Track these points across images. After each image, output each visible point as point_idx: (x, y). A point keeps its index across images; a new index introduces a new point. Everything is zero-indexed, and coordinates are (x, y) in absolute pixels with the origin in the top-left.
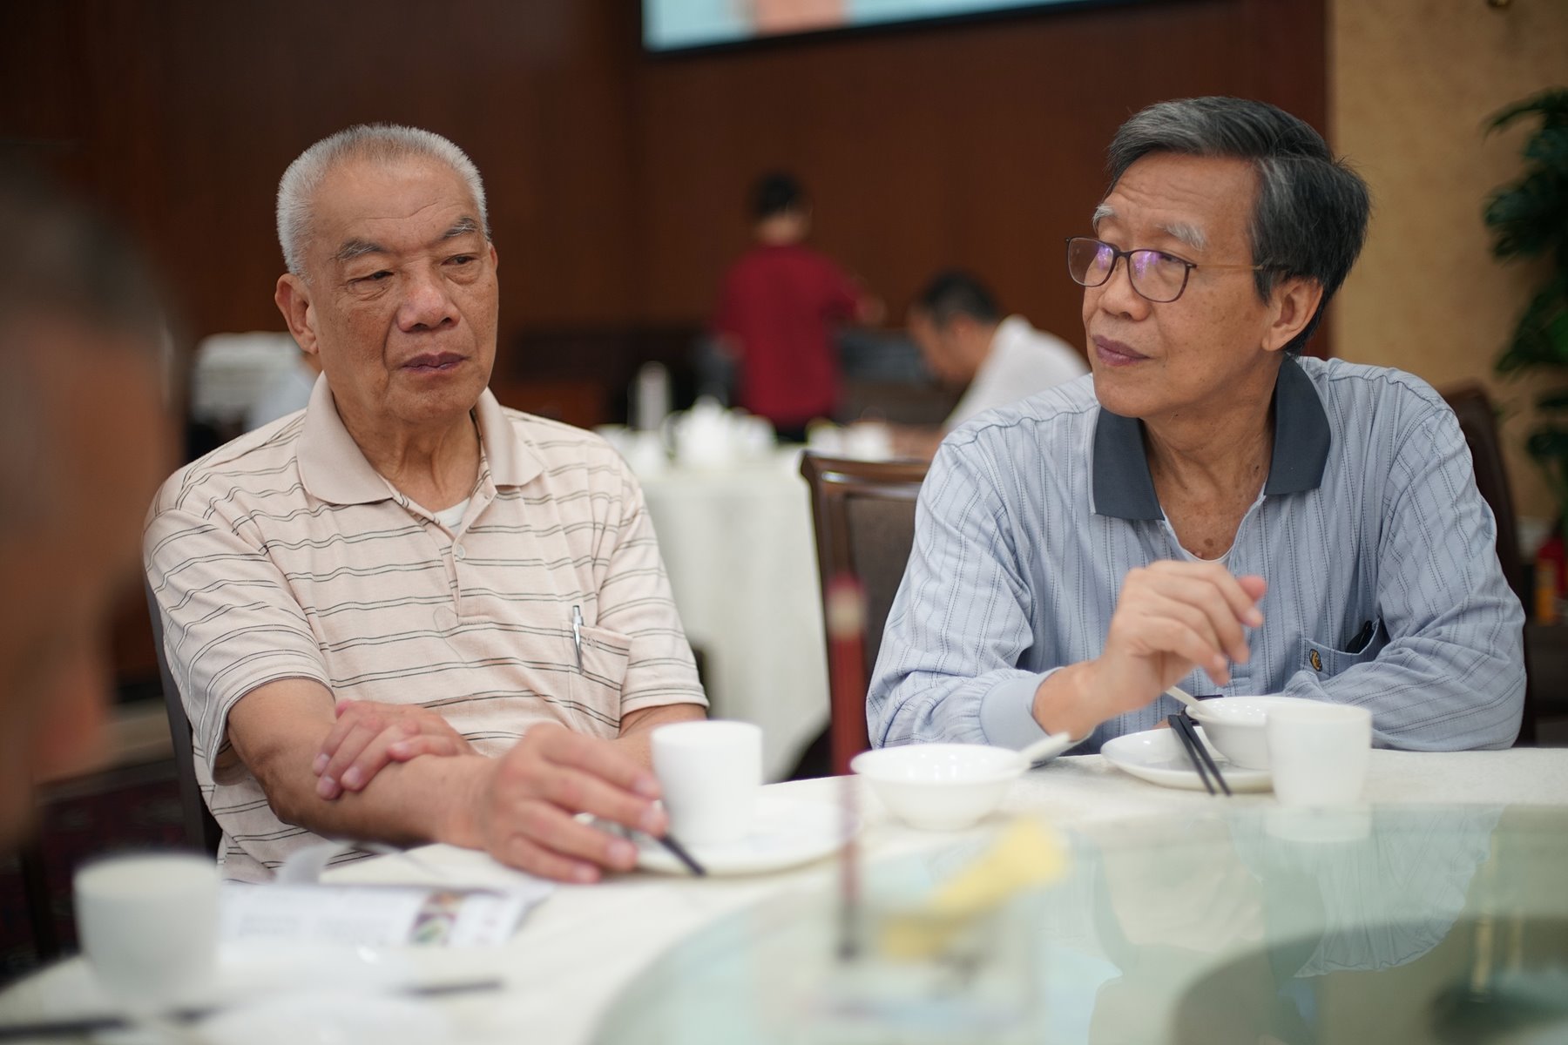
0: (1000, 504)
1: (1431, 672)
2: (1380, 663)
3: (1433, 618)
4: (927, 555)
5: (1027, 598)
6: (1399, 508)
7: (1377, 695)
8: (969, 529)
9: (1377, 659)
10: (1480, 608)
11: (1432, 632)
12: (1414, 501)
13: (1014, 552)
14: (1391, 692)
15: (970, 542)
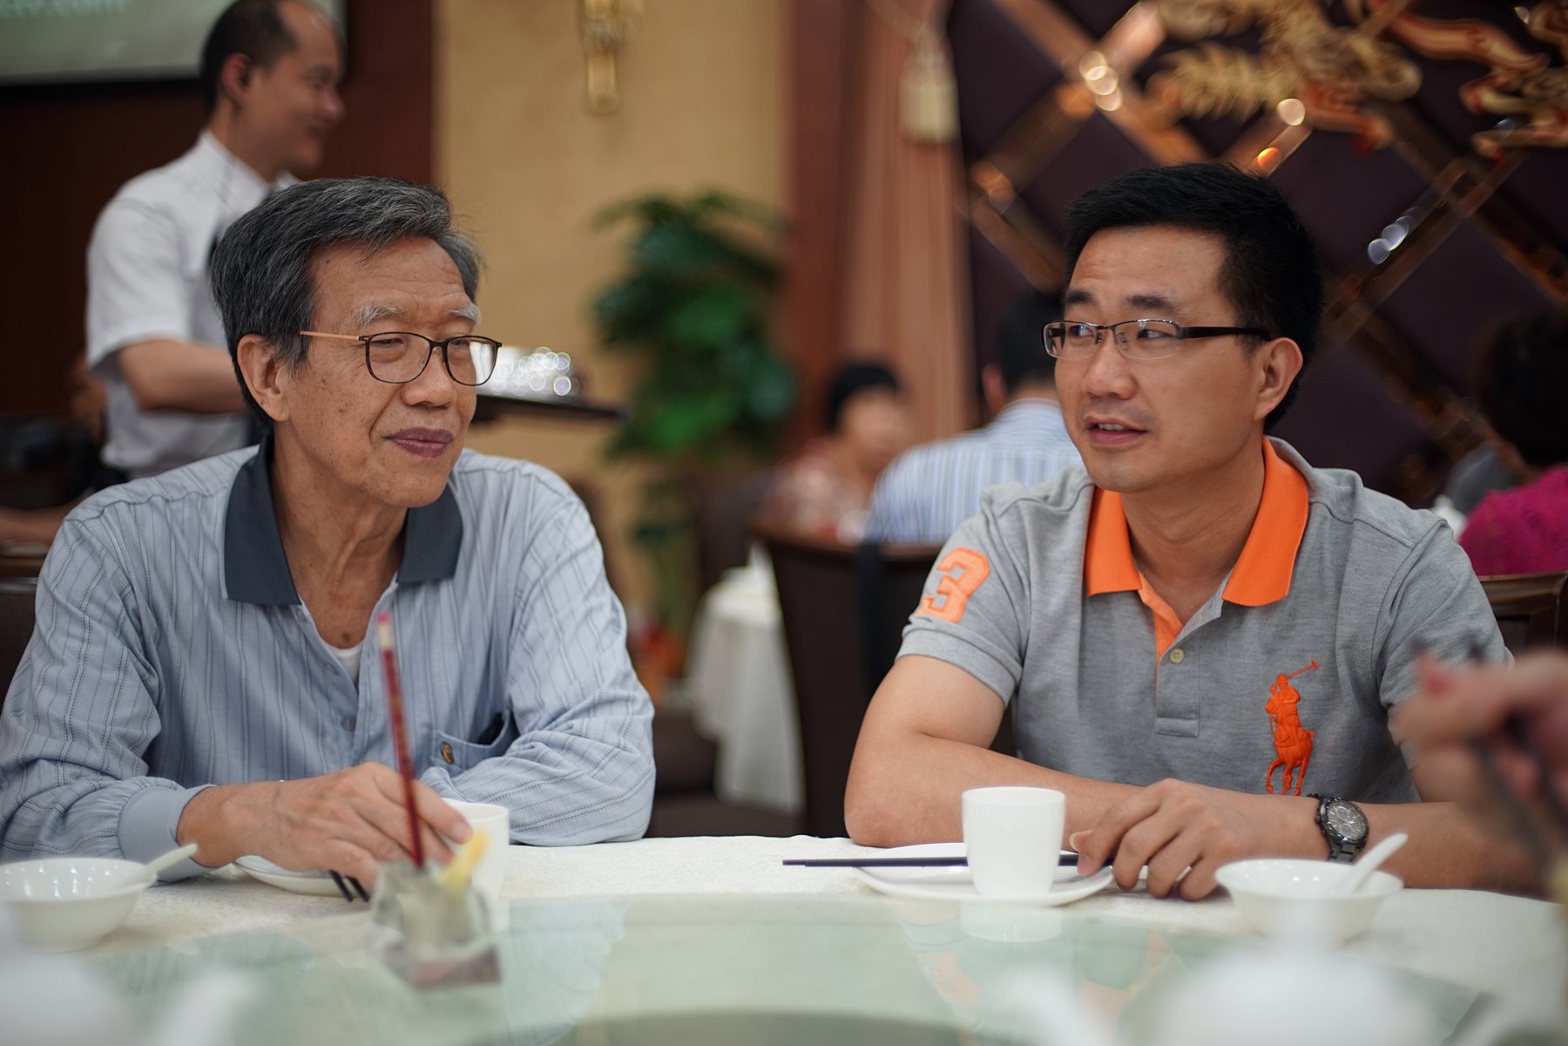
0: (126, 583)
1: (563, 767)
2: (512, 759)
3: (565, 710)
4: (47, 639)
5: (154, 682)
6: (531, 600)
7: (510, 791)
8: (93, 609)
9: (508, 753)
10: (611, 701)
11: (564, 726)
12: (545, 592)
13: (141, 633)
14: (523, 788)
15: (94, 623)
